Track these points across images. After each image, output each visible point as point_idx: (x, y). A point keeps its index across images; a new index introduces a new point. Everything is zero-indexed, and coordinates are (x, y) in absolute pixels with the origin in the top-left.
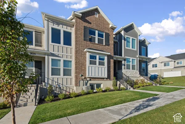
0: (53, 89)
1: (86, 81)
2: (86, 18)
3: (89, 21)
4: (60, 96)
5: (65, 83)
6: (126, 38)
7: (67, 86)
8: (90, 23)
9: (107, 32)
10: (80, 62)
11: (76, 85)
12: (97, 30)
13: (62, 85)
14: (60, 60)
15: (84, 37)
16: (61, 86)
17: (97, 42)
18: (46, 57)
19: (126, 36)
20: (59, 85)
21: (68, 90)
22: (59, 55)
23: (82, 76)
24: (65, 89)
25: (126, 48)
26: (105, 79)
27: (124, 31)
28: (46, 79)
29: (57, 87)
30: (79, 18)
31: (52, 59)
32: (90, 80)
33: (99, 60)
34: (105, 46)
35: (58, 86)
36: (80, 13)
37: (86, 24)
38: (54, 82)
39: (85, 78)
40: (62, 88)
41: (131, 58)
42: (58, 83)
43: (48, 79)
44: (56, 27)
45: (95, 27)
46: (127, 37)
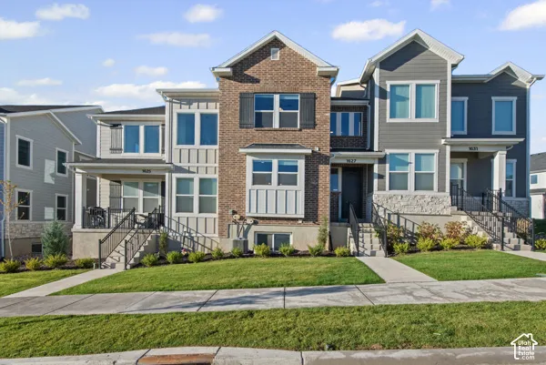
0: (179, 239)
1: (246, 227)
2: (246, 72)
3: (253, 78)
4: (192, 256)
5: (201, 229)
6: (388, 90)
7: (206, 235)
8: (257, 81)
9: (307, 89)
10: (231, 181)
11: (221, 234)
12: (275, 93)
13: (197, 232)
14: (192, 179)
15: (240, 119)
16: (194, 235)
17: (276, 125)
18: (167, 174)
19: (389, 83)
20: (190, 233)
21: (208, 245)
22: (191, 170)
23: (234, 212)
24: (201, 241)
25: (389, 120)
26: (300, 222)
27: (381, 68)
28: (166, 220)
29: (185, 237)
30: (229, 78)
31: (178, 179)
32: (255, 223)
33: (279, 171)
34: (300, 130)
35: (187, 235)
36: (227, 67)
37: (247, 87)
38: (181, 226)
39: (242, 218)
40: (195, 239)
41: (412, 153)
42: (188, 228)
43: (170, 219)
44: (185, 110)
45: (270, 87)
46: (392, 86)
